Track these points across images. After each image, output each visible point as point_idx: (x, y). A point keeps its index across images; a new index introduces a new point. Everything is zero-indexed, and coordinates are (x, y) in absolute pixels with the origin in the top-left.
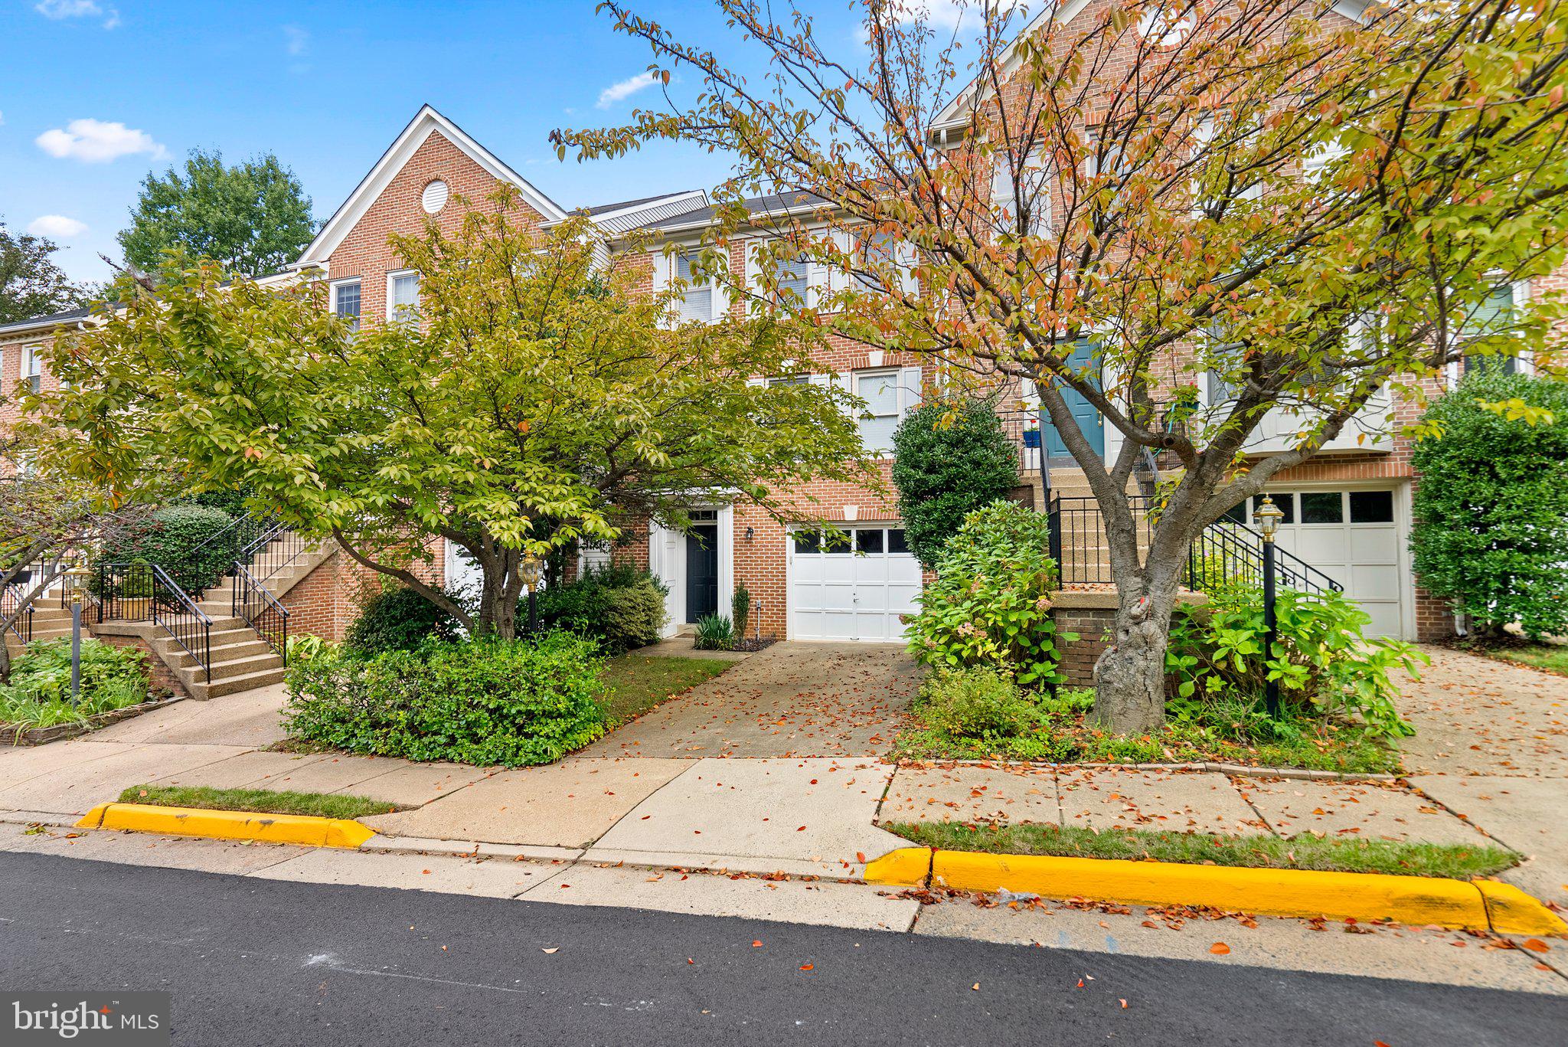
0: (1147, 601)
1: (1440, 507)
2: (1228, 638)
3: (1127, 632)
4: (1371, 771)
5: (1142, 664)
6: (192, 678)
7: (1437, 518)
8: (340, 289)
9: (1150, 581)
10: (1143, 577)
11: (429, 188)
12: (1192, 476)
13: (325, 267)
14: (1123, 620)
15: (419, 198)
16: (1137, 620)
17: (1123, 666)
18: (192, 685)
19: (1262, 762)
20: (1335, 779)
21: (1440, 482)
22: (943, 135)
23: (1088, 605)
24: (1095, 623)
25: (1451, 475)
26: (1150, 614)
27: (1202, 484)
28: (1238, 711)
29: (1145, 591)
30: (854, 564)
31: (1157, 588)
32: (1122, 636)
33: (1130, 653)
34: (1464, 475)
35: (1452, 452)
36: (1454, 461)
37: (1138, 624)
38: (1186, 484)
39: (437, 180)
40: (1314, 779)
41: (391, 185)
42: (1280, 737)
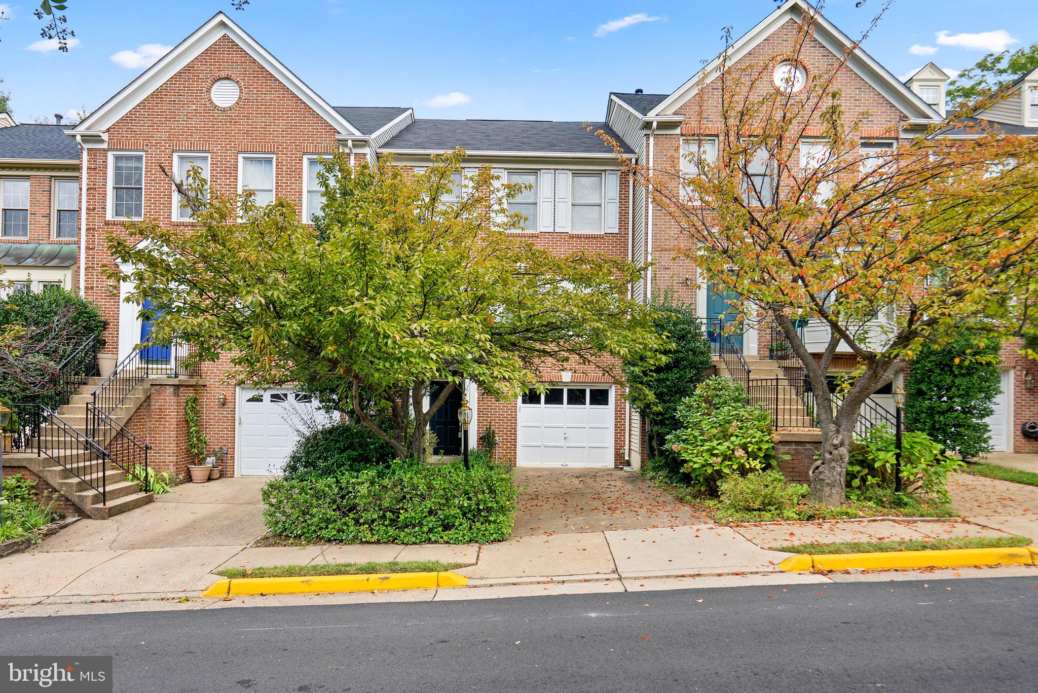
0: (840, 437)
1: (924, 387)
2: (882, 455)
3: (831, 453)
4: (951, 516)
5: (839, 470)
6: (89, 501)
7: (921, 393)
8: (117, 158)
9: (840, 426)
10: (837, 424)
11: (218, 83)
12: (871, 372)
13: (105, 137)
14: (828, 447)
15: (209, 91)
16: (836, 447)
17: (830, 471)
18: (89, 506)
19: (905, 515)
20: (937, 520)
21: (924, 374)
22: (655, 125)
23: (793, 440)
24: (795, 450)
25: (930, 370)
26: (842, 444)
27: (876, 377)
28: (887, 493)
29: (838, 432)
30: (565, 411)
31: (844, 430)
32: (828, 456)
33: (833, 464)
34: (938, 371)
35: (932, 358)
36: (934, 363)
37: (836, 449)
38: (867, 376)
39: (227, 78)
40: (929, 521)
41: (179, 73)
42: (906, 504)
